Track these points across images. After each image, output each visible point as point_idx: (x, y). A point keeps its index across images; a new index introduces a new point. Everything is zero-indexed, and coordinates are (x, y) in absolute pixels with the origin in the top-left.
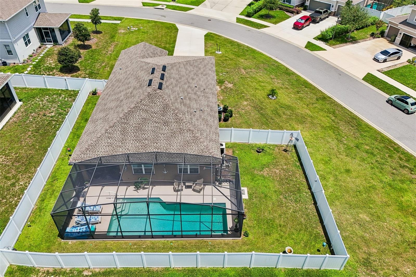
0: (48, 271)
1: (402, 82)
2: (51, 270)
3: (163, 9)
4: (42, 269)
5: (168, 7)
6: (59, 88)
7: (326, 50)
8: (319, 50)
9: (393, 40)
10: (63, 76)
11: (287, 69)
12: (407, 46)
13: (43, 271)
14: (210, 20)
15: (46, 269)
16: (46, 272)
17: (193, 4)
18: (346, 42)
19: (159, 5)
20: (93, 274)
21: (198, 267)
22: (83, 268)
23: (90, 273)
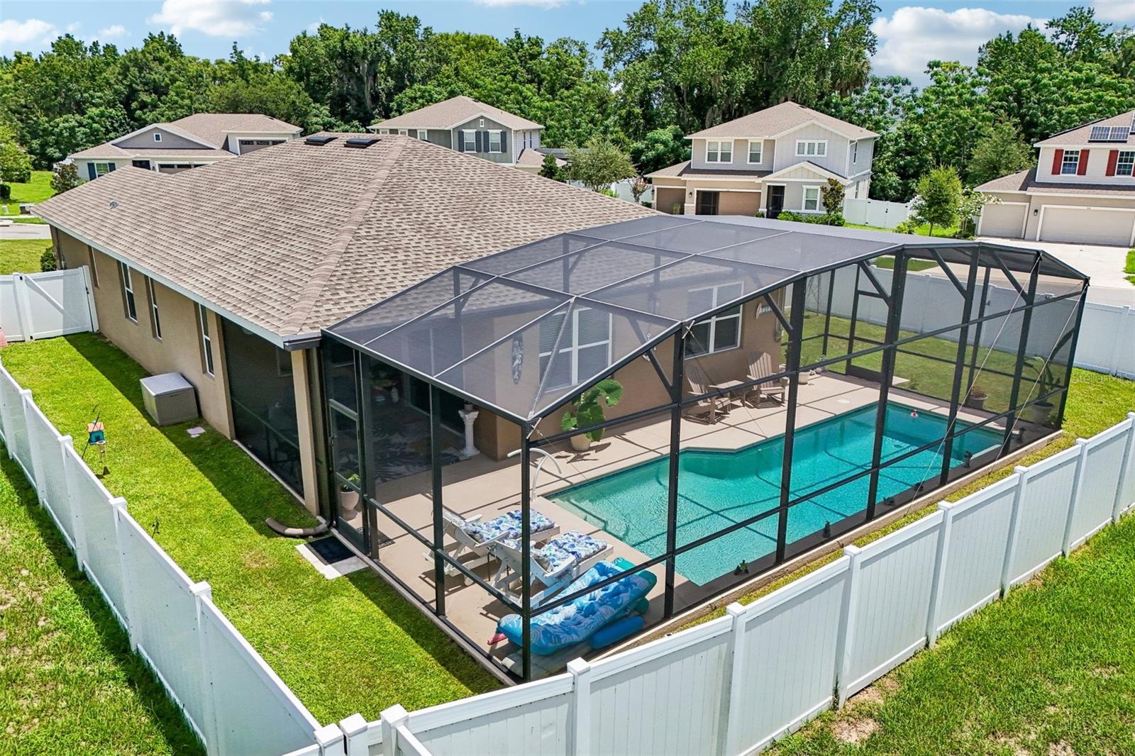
20: (881, 720)
21: (1118, 521)
22: (808, 726)
23: (870, 726)
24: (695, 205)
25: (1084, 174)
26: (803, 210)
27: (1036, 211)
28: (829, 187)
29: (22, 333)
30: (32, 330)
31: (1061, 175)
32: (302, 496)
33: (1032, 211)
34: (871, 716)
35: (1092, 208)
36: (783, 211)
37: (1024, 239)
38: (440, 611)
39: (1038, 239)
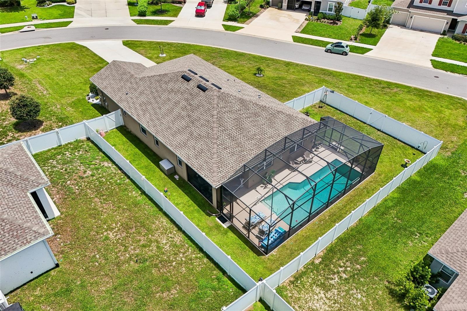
0: (290, 281)
1: (319, 35)
2: (292, 279)
3: (34, 30)
4: (285, 284)
5: (37, 26)
6: (48, 148)
7: (243, 28)
8: (239, 29)
9: (280, 7)
10: (30, 135)
11: (236, 52)
12: (294, 9)
13: (288, 284)
14: (108, 29)
15: (287, 281)
16: (289, 283)
17: (65, 17)
18: (251, 17)
19: (23, 27)
20: (322, 258)
21: (376, 205)
22: (311, 260)
23: (320, 259)
24: (287, 4)
25: (431, 4)
26: (328, 12)
27: (411, 17)
28: (337, 6)
29: (107, 129)
30: (109, 129)
31: (423, 3)
32: (212, 204)
33: (410, 17)
34: (321, 257)
35: (431, 18)
36: (320, 11)
37: (405, 27)
38: (248, 237)
39: (410, 28)
